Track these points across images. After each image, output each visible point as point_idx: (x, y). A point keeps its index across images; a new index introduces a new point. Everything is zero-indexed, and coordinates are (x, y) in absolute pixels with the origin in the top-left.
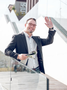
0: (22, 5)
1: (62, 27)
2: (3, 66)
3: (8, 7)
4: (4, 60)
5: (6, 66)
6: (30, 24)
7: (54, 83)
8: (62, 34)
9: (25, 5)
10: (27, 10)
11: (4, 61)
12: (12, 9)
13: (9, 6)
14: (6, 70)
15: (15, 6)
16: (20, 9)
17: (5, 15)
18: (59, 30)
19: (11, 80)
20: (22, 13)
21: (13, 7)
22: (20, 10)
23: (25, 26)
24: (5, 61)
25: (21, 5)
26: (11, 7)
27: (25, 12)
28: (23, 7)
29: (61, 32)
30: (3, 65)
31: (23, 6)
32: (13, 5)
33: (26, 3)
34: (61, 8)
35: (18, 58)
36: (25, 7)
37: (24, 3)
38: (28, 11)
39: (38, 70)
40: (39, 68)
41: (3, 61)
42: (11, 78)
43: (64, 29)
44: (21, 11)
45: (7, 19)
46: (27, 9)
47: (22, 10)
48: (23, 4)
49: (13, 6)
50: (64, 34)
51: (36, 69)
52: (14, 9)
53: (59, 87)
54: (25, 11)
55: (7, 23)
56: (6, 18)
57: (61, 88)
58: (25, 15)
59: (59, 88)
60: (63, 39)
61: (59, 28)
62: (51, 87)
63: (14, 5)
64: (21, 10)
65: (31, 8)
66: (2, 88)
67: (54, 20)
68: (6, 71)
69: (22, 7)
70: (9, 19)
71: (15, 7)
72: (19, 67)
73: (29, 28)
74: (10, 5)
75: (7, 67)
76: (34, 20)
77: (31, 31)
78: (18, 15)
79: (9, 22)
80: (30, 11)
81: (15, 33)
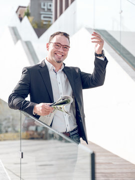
0: (44, 5)
1: (124, 49)
2: (10, 129)
3: (17, 12)
4: (11, 117)
5: (14, 129)
6: (57, 45)
7: (110, 162)
8: (125, 64)
9: (50, 5)
10: (53, 16)
11: (11, 120)
12: (24, 14)
13: (18, 9)
14: (15, 137)
15: (29, 9)
16: (41, 14)
17: (9, 27)
18: (120, 55)
19: (22, 157)
20: (45, 23)
21: (26, 11)
22: (40, 17)
23: (48, 47)
24: (13, 119)
25: (43, 7)
26: (21, 10)
27: (50, 21)
28: (46, 10)
29: (124, 59)
30: (9, 127)
31: (45, 8)
32: (25, 7)
33: (52, 2)
34: (122, 11)
35: (34, 112)
36: (50, 9)
37: (48, 3)
38: (56, 18)
39: (75, 136)
40: (76, 132)
41: (9, 119)
42: (22, 153)
43: (129, 53)
44: (42, 19)
45: (14, 36)
46: (53, 13)
47: (44, 17)
48: (46, 4)
49: (26, 9)
50: (130, 62)
51: (71, 134)
52: (28, 15)
53: (120, 169)
54: (50, 18)
55: (15, 43)
56: (13, 33)
57: (125, 171)
58: (50, 25)
59: (120, 171)
60: (127, 72)
61: (120, 51)
62: (106, 169)
63: (28, 7)
64: (42, 16)
65: (61, 13)
66: (5, 173)
67: (110, 36)
68: (14, 139)
69: (44, 11)
70: (19, 35)
71: (30, 12)
72: (42, 131)
73: (55, 53)
74: (20, 7)
75: (17, 132)
76: (66, 35)
77: (58, 60)
78: (36, 27)
79: (19, 42)
80: (60, 19)
81: (30, 63)
